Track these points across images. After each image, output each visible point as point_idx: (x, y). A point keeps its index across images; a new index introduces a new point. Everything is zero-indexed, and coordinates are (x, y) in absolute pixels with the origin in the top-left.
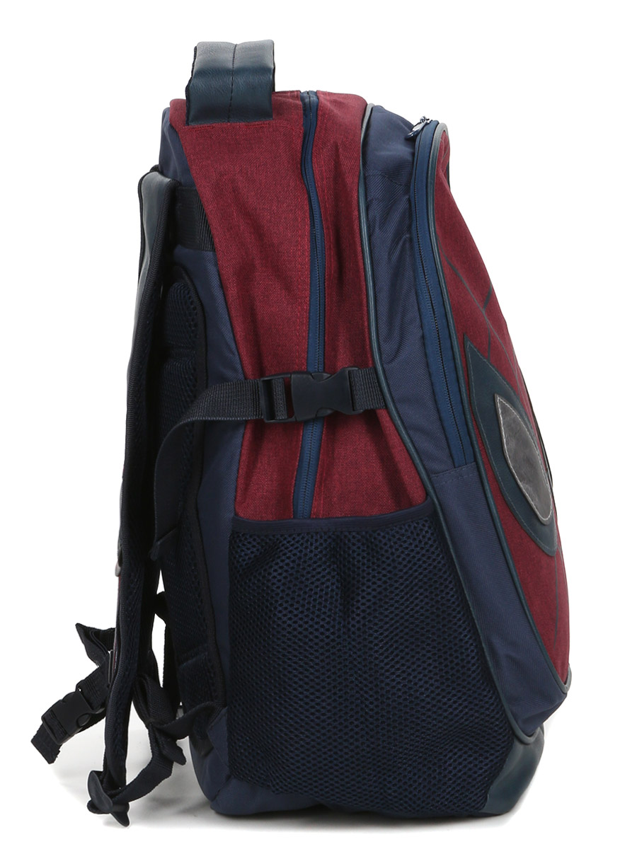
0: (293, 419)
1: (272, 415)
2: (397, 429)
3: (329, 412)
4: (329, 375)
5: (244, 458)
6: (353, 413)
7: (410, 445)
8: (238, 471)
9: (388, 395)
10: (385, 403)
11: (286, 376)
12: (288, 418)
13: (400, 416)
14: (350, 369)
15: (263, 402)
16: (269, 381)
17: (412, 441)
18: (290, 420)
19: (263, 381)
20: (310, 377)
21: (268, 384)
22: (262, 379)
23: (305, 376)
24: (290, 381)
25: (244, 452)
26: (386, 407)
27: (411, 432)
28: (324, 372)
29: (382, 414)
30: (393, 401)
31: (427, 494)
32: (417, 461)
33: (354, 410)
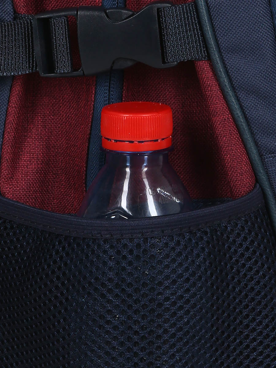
0: (79, 72)
1: (50, 66)
2: (222, 90)
3: (130, 64)
4: (131, 13)
5: (10, 118)
6: (163, 66)
7: (238, 112)
8: (3, 135)
9: (212, 42)
10: (208, 53)
11: (70, 13)
12: (72, 71)
13: (227, 72)
14: (159, 5)
15: (38, 49)
16: (46, 22)
17: (241, 107)
18: (75, 73)
19: (38, 19)
20: (103, 14)
21: (46, 24)
22: (37, 17)
23: (96, 13)
24: (76, 20)
25: (12, 110)
26: (209, 58)
27: (241, 95)
28: (125, 8)
29: (204, 67)
30: (220, 52)
31: (257, 180)
32: (247, 135)
33: (164, 62)
